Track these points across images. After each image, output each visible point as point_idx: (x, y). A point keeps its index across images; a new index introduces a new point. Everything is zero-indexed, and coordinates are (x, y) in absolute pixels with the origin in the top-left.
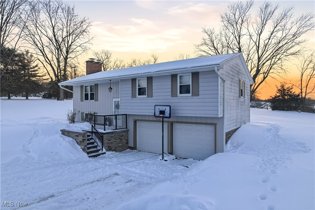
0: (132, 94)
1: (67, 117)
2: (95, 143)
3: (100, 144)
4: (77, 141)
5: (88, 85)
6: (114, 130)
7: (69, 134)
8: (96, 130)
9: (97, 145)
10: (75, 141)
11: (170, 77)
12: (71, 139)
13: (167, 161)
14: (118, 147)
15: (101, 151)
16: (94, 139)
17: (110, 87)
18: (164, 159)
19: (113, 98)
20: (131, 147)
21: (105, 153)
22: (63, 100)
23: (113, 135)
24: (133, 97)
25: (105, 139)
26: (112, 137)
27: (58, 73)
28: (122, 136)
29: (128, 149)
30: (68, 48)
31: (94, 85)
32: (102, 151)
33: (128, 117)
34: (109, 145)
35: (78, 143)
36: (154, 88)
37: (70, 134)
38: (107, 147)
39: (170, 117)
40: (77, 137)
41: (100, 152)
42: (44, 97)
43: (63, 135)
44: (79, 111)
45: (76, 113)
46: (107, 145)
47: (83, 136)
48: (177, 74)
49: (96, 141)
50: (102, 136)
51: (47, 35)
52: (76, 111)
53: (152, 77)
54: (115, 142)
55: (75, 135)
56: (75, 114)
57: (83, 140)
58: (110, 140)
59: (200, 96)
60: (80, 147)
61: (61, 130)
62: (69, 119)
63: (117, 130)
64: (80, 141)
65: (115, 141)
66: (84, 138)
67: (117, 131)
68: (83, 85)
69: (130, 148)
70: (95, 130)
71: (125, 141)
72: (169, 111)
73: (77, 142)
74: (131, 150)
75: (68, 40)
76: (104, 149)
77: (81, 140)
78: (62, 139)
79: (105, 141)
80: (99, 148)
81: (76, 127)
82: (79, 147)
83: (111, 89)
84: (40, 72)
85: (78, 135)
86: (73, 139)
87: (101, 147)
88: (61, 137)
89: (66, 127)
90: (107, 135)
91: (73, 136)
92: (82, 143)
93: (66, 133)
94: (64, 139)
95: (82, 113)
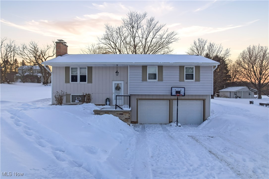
0: (143, 78)
5: (78, 67)
11: (179, 67)
13: (180, 126)
17: (117, 71)
18: (178, 126)
19: (113, 81)
31: (86, 67)
33: (131, 97)
36: (164, 74)
39: (184, 95)
40: (120, 115)
48: (184, 66)
53: (162, 66)
55: (117, 114)
59: (201, 82)
61: (94, 111)
64: (126, 118)
68: (69, 67)
72: (184, 91)
95: (67, 95)
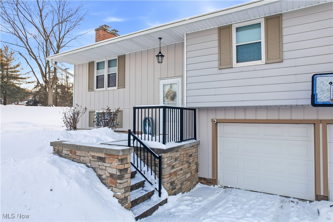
0: (220, 59)
1: (63, 120)
2: (136, 175)
3: (151, 177)
4: (100, 172)
5: (105, 60)
6: (178, 142)
7: (75, 153)
8: (141, 143)
9: (144, 179)
10: (94, 174)
12: (82, 168)
14: (186, 181)
15: (156, 194)
16: (136, 165)
17: (160, 53)
19: (161, 79)
20: (205, 179)
21: (166, 201)
22: (52, 106)
23: (178, 154)
24: (222, 67)
25: (165, 166)
26: (176, 159)
27: (46, 74)
28: (191, 156)
29: (197, 183)
30: (60, 40)
31: (117, 57)
32: (160, 196)
33: (199, 116)
34: (173, 180)
35: (102, 180)
37: (78, 153)
38: (169, 184)
40: (100, 163)
41: (155, 198)
42: (28, 104)
43: (57, 157)
44: (86, 108)
45: (81, 112)
46: (168, 179)
47: (122, 160)
49: (139, 169)
50: (160, 158)
51: (31, 21)
52: (80, 107)
53: (281, 14)
54: (182, 169)
55: (93, 157)
56: (78, 114)
57: (121, 170)
58: (173, 167)
60: (113, 193)
61: (52, 144)
62: (67, 123)
63: (183, 143)
64: (112, 175)
65: (181, 167)
66: (122, 167)
67: (184, 145)
68: (94, 61)
69: (203, 181)
70: (139, 143)
71: (194, 167)
73: (100, 176)
74: (206, 186)
75: (60, 30)
76: (163, 190)
77: (114, 171)
78: (56, 170)
79: (166, 171)
80: (149, 188)
81: (86, 136)
82: (108, 193)
83: (162, 56)
84: (23, 74)
85: (102, 155)
86: (89, 167)
87: (157, 186)
88: (54, 162)
89: (64, 137)
90: (168, 155)
91: (87, 159)
92: (118, 181)
93: (65, 152)
94: (62, 171)
95: (90, 112)
